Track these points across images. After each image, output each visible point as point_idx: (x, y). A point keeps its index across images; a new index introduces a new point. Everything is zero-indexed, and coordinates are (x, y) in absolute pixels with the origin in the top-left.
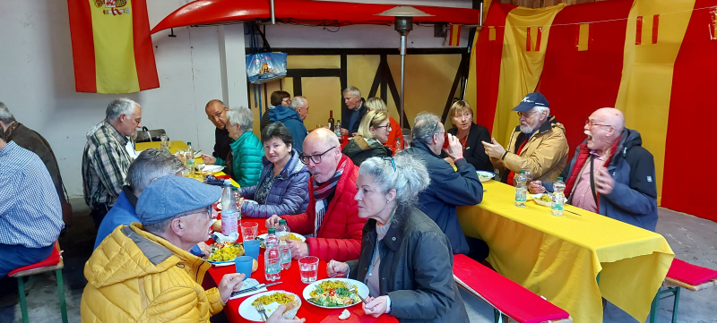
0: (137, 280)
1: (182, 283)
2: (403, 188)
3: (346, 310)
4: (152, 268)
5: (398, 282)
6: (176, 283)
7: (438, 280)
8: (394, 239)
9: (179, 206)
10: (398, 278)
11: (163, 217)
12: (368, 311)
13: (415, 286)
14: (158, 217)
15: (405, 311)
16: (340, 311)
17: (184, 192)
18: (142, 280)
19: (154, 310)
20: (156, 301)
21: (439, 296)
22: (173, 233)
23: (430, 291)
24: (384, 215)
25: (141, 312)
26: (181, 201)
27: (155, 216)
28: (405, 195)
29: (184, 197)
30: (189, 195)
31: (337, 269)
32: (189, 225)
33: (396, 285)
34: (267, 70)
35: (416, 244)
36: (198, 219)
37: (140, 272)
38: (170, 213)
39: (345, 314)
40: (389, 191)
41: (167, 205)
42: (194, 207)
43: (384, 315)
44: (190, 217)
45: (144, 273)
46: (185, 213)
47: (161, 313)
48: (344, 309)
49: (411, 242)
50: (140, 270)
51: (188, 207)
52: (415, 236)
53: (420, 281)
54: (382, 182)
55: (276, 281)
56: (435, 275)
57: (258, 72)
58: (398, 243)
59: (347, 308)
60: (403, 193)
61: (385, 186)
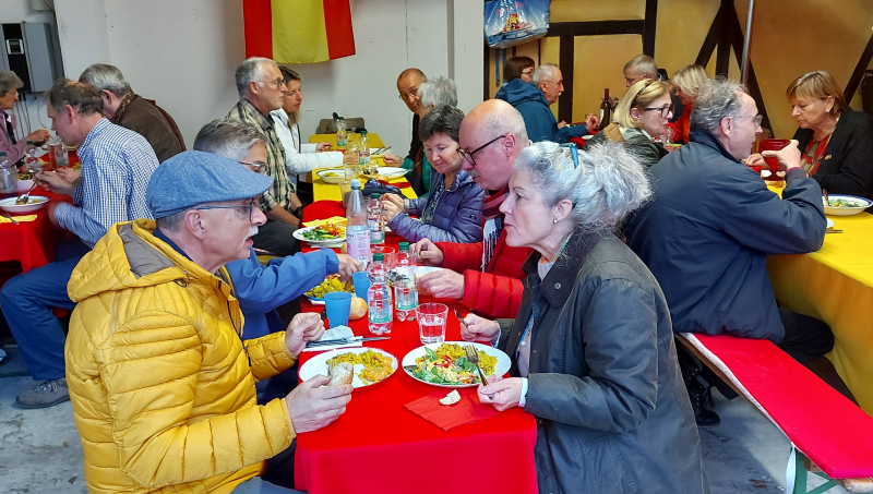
0: (114, 294)
1: (170, 307)
2: (588, 200)
3: (455, 392)
4: (132, 279)
5: (555, 360)
6: (160, 306)
7: (620, 366)
8: (558, 286)
9: (198, 191)
10: (555, 352)
11: (175, 206)
12: (484, 398)
13: (584, 371)
14: (169, 207)
15: (551, 408)
16: (445, 391)
17: (209, 173)
18: (119, 294)
19: (122, 338)
20: (127, 326)
21: (621, 393)
22: (190, 233)
23: (604, 382)
24: (551, 243)
25: (105, 336)
26: (201, 184)
27: (164, 204)
28: (590, 211)
29: (207, 180)
30: (215, 179)
31: (474, 328)
32: (215, 225)
33: (552, 365)
34: (516, 26)
35: (590, 296)
36: (227, 218)
37: (114, 283)
38: (185, 201)
39: (453, 398)
40: (556, 201)
41: (180, 188)
42: (219, 197)
43: (515, 408)
44: (215, 212)
45: (119, 286)
46: (208, 204)
47: (130, 345)
48: (451, 390)
49: (582, 294)
50: (116, 280)
51: (211, 196)
52: (590, 284)
53: (593, 364)
54: (547, 183)
55: (384, 335)
56: (617, 356)
57: (501, 30)
58: (564, 294)
59: (458, 389)
60: (587, 207)
61: (552, 191)
